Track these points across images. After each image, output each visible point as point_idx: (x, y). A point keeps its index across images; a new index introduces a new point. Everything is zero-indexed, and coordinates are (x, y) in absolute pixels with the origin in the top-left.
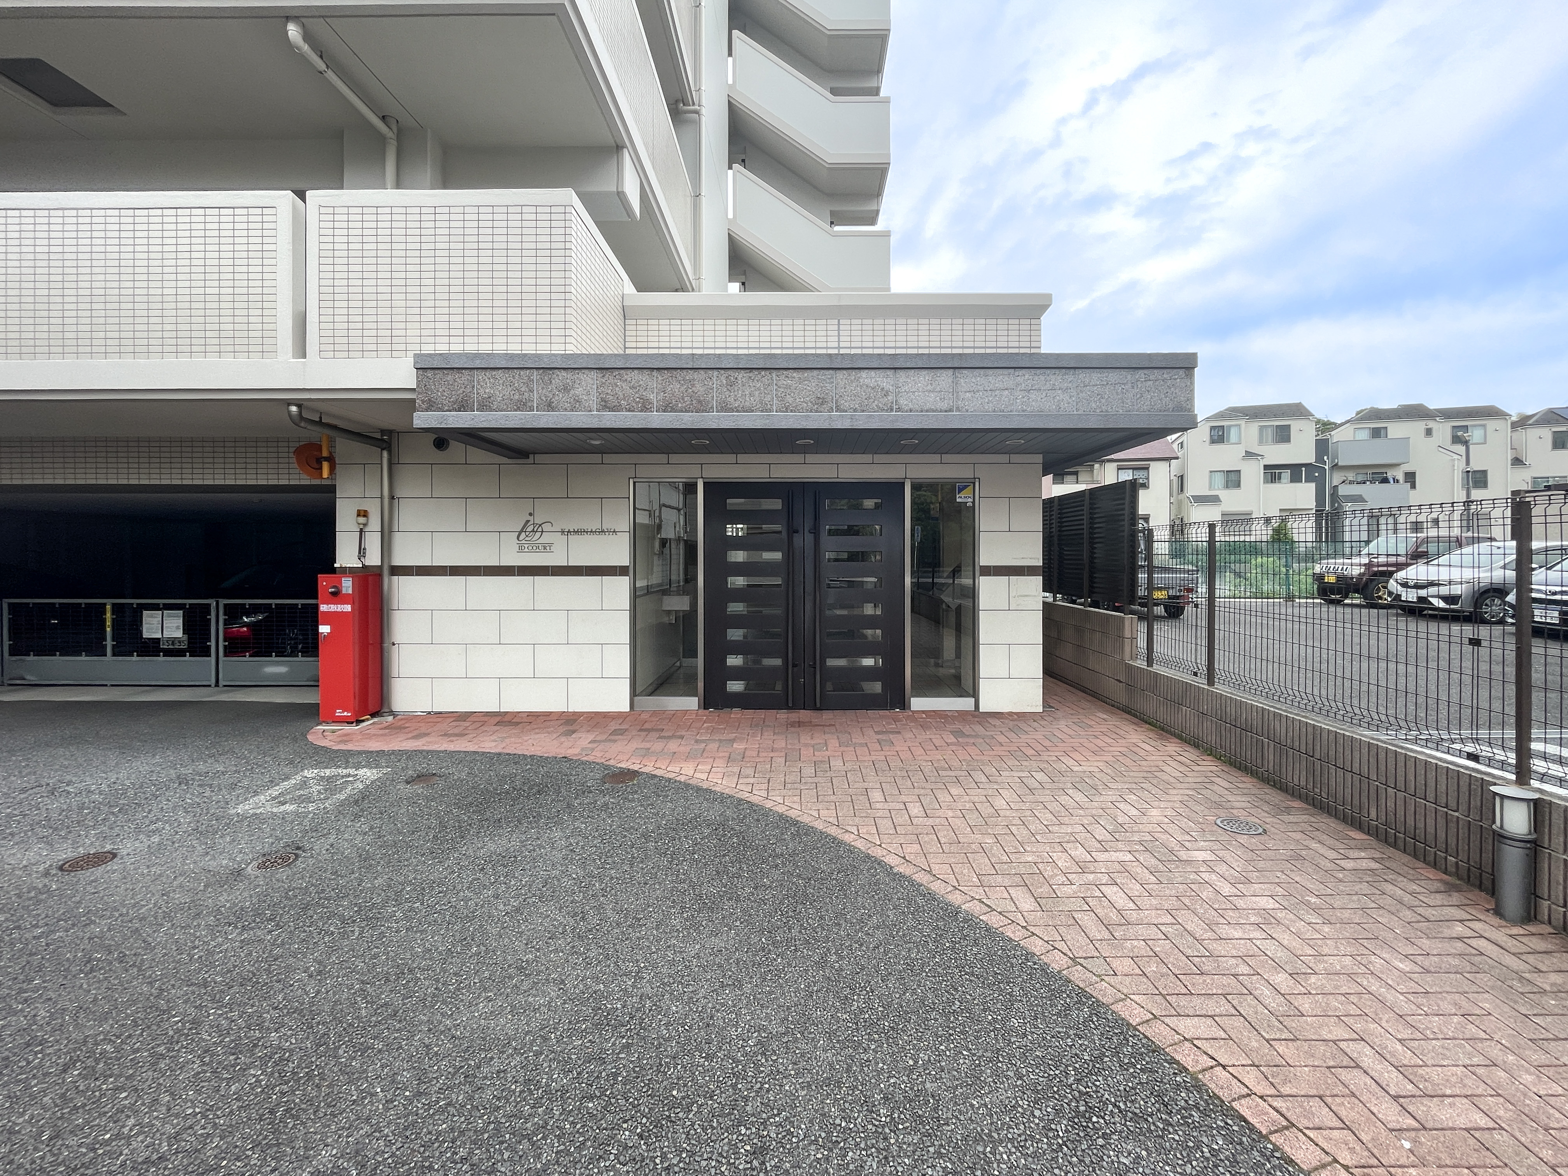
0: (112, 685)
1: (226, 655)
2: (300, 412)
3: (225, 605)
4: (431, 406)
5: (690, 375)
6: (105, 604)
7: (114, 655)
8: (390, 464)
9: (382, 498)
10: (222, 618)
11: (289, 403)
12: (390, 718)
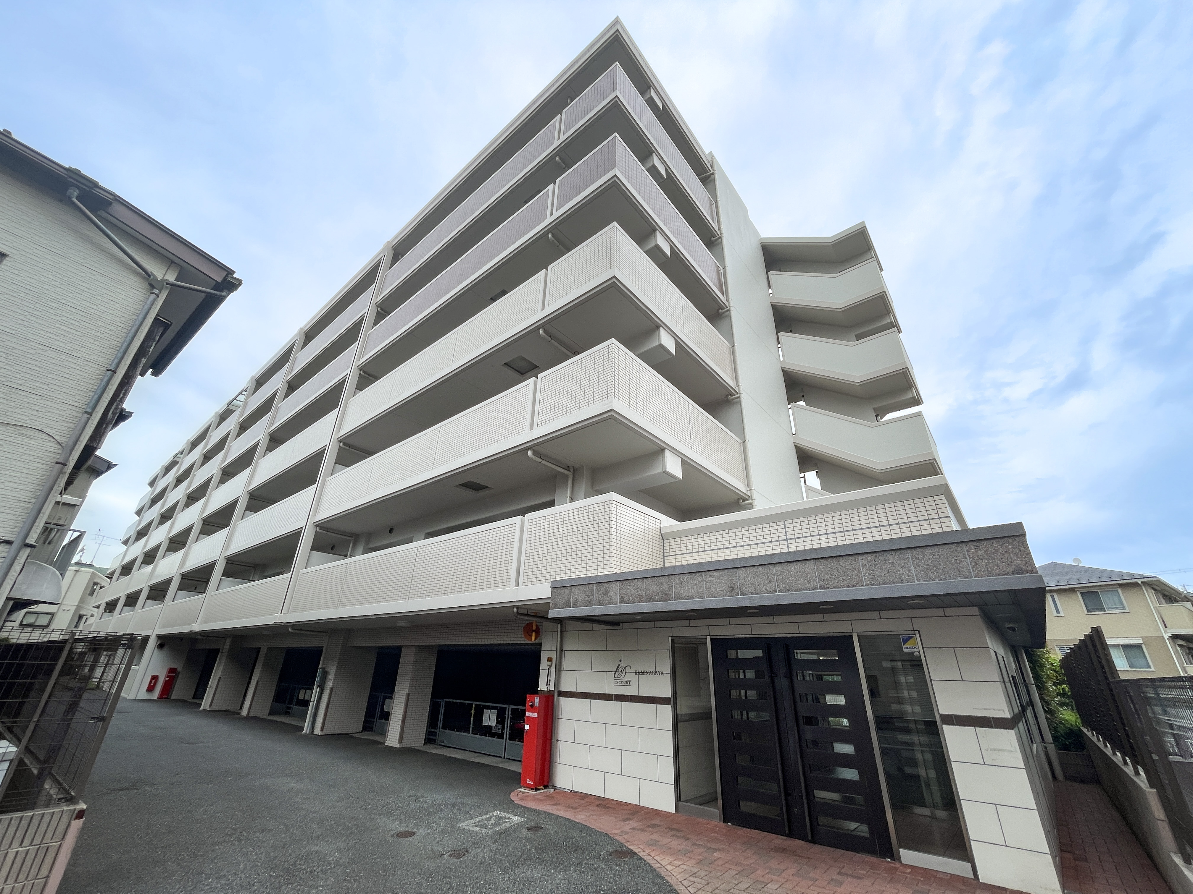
0: (470, 751)
1: (510, 739)
2: (517, 611)
3: (512, 709)
4: (556, 606)
5: (661, 580)
6: (472, 704)
7: (472, 734)
8: (561, 631)
9: (557, 650)
10: (510, 716)
11: (513, 607)
12: (552, 790)
